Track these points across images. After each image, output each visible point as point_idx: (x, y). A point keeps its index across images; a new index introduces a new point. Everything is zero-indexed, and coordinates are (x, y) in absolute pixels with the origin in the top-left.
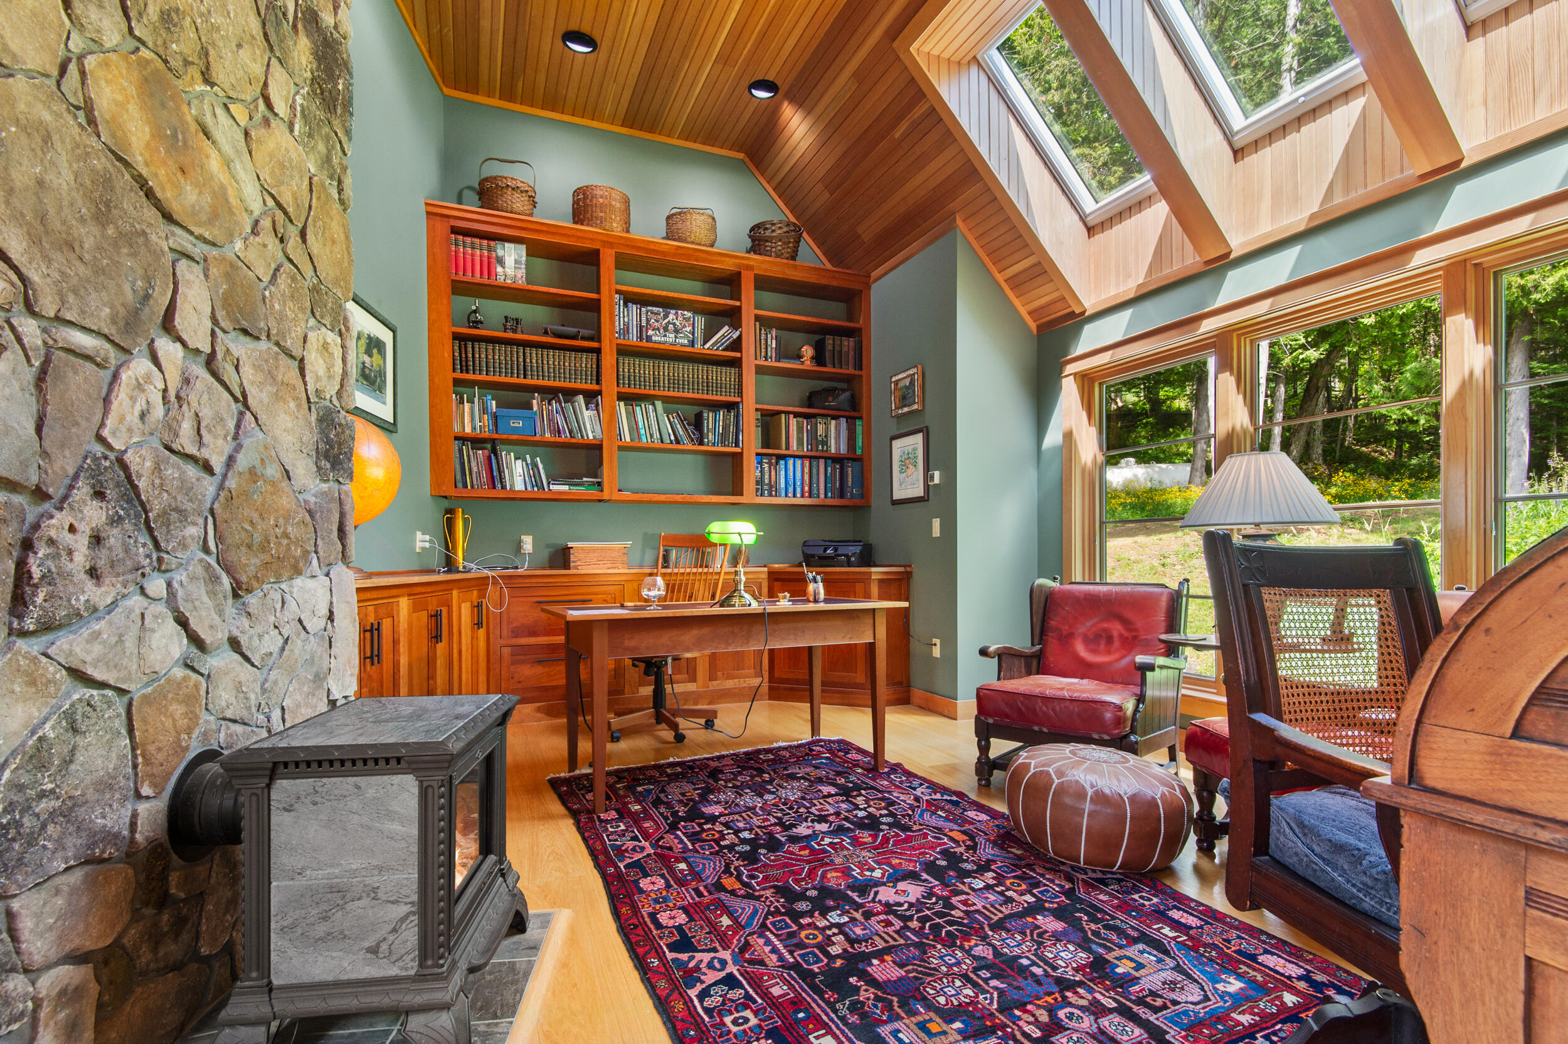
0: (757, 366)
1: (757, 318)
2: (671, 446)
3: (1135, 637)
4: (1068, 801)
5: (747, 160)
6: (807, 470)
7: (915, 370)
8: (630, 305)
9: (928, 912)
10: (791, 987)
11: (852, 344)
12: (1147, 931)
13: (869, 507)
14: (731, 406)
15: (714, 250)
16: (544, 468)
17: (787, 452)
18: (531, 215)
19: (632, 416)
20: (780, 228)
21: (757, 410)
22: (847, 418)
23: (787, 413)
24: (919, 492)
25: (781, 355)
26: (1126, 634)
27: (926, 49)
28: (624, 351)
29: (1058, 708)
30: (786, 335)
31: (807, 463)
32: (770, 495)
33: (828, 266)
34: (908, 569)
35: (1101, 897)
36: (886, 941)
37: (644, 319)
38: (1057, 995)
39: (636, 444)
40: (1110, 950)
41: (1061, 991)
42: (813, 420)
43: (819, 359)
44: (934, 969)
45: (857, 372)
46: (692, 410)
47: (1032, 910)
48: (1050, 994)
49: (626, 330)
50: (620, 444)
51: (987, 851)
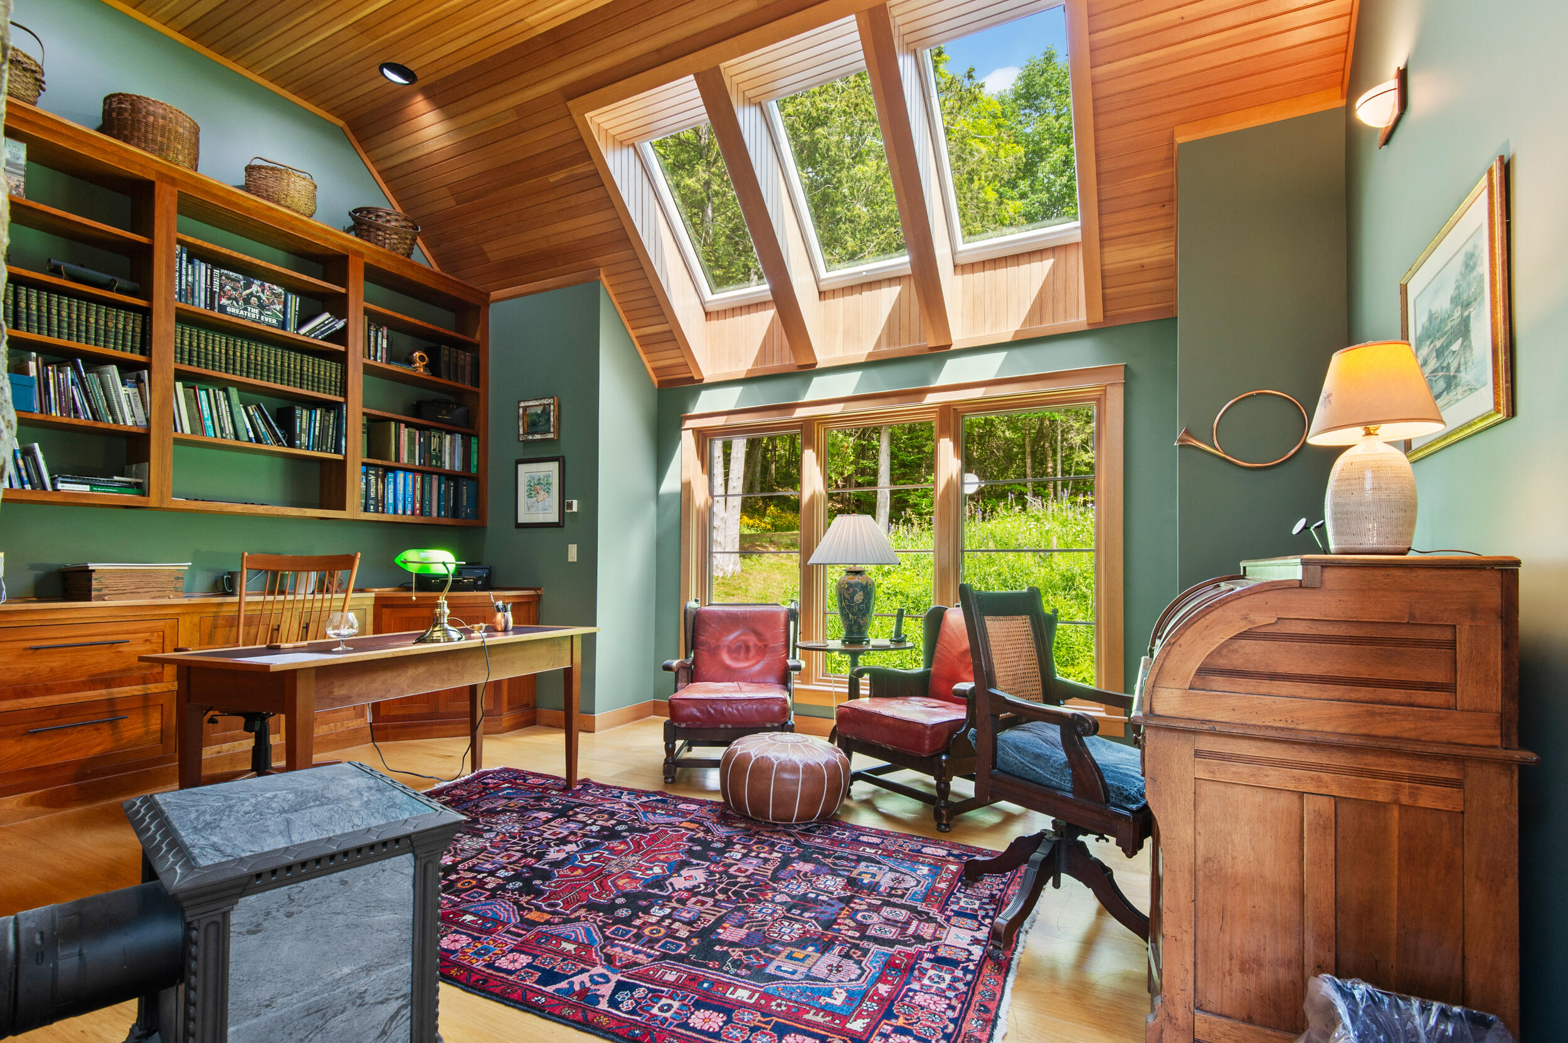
0: (365, 365)
1: (367, 312)
2: (249, 445)
3: (766, 646)
4: (786, 776)
5: (347, 129)
6: (418, 486)
7: (551, 401)
8: (197, 262)
9: (721, 886)
10: (679, 971)
11: (468, 359)
12: (860, 853)
13: (483, 527)
14: (328, 406)
15: (311, 221)
16: (45, 458)
17: (397, 465)
18: (34, 104)
19: (193, 402)
20: (397, 220)
21: (364, 414)
22: (462, 434)
23: (398, 422)
24: (554, 517)
25: (392, 357)
26: (759, 644)
27: (598, 120)
28: (184, 318)
29: (740, 708)
30: (397, 335)
31: (419, 479)
32: (376, 511)
33: (436, 269)
34: (539, 592)
35: (817, 840)
36: (714, 915)
37: (216, 283)
38: (847, 908)
39: (198, 438)
40: (851, 872)
41: (847, 905)
42: (427, 433)
43: (432, 367)
44: (763, 920)
45: (474, 389)
46: (278, 403)
47: (786, 862)
48: (843, 909)
49: (191, 292)
50: (175, 435)
51: (722, 831)
